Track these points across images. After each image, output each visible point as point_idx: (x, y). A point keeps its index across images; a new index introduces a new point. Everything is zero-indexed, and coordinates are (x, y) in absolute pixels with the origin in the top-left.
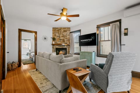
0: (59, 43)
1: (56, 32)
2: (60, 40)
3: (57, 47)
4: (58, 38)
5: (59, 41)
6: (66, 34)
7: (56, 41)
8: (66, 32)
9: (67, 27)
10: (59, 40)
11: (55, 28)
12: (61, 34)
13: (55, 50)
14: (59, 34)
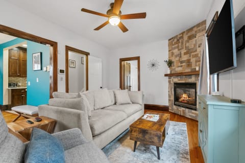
0: (179, 70)
1: (173, 47)
2: (182, 62)
3: (176, 80)
4: (177, 59)
5: (179, 67)
6: (195, 45)
7: (174, 66)
8: (195, 39)
9: (195, 24)
10: (179, 64)
11: (172, 38)
12: (183, 48)
13: (173, 87)
14: (179, 50)
